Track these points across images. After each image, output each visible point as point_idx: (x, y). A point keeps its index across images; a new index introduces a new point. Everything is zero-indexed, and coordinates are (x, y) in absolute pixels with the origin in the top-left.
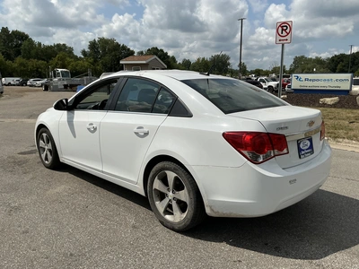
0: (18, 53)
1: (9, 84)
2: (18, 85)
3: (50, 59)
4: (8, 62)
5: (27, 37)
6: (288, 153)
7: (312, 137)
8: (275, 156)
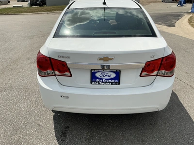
6: (71, 76)
7: (120, 71)
8: (55, 75)
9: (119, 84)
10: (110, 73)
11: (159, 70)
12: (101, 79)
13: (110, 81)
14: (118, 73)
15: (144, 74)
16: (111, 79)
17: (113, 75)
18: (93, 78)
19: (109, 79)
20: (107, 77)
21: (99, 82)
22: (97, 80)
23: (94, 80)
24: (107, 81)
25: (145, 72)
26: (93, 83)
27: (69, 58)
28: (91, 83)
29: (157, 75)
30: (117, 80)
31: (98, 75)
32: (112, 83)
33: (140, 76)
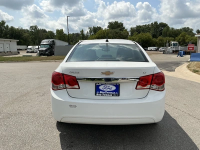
0: (161, 34)
1: (151, 50)
2: (155, 51)
3: (177, 36)
4: (154, 39)
5: (167, 25)
6: (79, 88)
7: (119, 84)
8: (66, 88)
9: (119, 96)
10: (111, 86)
11: (151, 84)
12: (103, 91)
13: (111, 93)
14: (118, 86)
15: (139, 87)
16: (112, 91)
17: (114, 88)
18: (97, 90)
19: (110, 92)
20: (109, 90)
21: (102, 94)
22: (101, 92)
23: (98, 92)
24: (109, 93)
25: (140, 85)
26: (97, 94)
27: (78, 73)
28: (96, 95)
29: (150, 89)
30: (117, 92)
31: (101, 88)
32: (113, 94)
33: (136, 89)
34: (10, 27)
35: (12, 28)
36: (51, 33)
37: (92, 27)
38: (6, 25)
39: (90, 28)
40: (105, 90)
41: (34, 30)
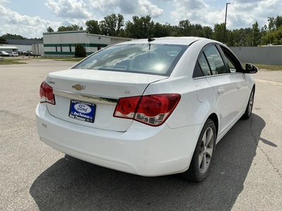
6: (55, 104)
7: (95, 105)
8: (46, 102)
9: (93, 122)
10: (86, 107)
11: (136, 112)
12: (78, 112)
15: (118, 113)
17: (89, 110)
18: (72, 110)
19: (85, 114)
20: (83, 112)
21: (75, 116)
22: (75, 113)
23: (72, 113)
24: (83, 116)
25: (119, 111)
27: (54, 83)
28: (69, 115)
29: (134, 119)
30: (91, 117)
31: (76, 107)
32: (86, 118)
33: (114, 116)
34: (155, 24)
35: (158, 24)
36: (208, 29)
37: (275, 18)
38: (151, 21)
39: (271, 20)
40: (79, 111)
41: (184, 26)
